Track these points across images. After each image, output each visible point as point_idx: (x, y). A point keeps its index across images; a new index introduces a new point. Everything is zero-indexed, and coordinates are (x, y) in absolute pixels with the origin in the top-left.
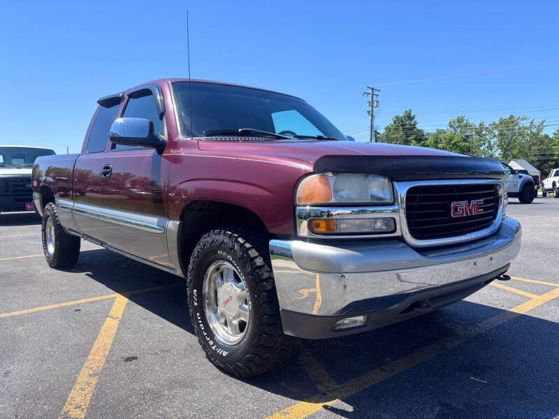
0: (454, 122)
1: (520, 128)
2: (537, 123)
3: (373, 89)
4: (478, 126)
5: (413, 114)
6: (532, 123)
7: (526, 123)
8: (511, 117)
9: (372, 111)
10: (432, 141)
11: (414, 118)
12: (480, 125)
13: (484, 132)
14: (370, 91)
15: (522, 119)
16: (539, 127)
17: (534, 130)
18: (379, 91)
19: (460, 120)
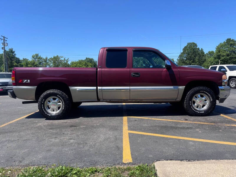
0: (34, 56)
1: (60, 60)
2: (66, 59)
3: (4, 37)
4: (45, 58)
5: (13, 50)
6: (65, 59)
7: (63, 59)
8: (57, 56)
9: (4, 47)
10: (25, 64)
11: (14, 52)
12: (46, 58)
13: (47, 61)
14: (3, 38)
15: (62, 57)
16: (67, 60)
17: (65, 62)
18: (7, 38)
19: (37, 55)
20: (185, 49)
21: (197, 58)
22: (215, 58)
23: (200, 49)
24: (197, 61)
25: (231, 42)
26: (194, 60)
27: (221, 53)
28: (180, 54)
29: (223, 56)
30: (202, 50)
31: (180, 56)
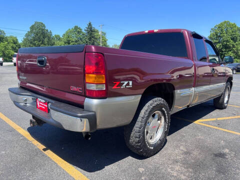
20: (32, 28)
21: (46, 40)
22: (65, 43)
23: (49, 31)
24: (46, 43)
25: (78, 30)
26: (43, 41)
27: (70, 39)
28: (27, 32)
29: (72, 42)
30: (51, 32)
31: (27, 35)
